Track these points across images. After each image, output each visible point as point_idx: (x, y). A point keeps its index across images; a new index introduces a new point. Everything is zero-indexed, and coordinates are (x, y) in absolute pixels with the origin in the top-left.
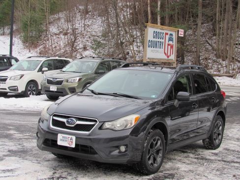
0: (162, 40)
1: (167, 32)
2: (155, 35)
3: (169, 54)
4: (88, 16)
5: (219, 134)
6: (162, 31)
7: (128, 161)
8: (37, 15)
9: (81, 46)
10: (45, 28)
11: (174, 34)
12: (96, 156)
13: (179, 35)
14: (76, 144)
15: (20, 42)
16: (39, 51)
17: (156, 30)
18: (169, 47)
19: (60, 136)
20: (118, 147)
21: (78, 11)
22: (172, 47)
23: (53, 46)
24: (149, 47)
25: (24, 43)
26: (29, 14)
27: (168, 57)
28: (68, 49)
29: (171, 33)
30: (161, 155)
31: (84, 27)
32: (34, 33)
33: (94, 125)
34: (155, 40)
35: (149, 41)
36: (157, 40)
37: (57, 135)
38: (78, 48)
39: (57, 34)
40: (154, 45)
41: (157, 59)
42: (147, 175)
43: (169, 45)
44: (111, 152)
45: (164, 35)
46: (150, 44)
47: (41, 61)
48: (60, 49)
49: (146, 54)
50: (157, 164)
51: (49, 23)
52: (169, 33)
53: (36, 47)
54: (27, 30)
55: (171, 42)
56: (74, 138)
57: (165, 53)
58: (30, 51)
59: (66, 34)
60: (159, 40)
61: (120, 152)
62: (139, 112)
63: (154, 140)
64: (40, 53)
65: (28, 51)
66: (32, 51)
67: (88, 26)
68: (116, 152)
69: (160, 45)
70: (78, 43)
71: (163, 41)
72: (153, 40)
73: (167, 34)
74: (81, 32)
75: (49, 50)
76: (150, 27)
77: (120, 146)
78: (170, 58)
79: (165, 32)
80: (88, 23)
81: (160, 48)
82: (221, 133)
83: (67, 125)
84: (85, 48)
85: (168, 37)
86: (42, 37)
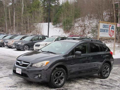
0: (107, 29)
1: (110, 25)
2: (104, 26)
3: (112, 35)
4: (91, 19)
5: (107, 72)
6: (108, 25)
7: (42, 81)
8: (69, 19)
9: (87, 32)
10: (73, 24)
11: (114, 26)
12: (28, 78)
13: (117, 26)
14: (22, 73)
15: (63, 30)
16: (69, 34)
17: (104, 24)
18: (112, 32)
19: (17, 69)
20: (38, 75)
21: (87, 17)
22: (113, 32)
23: (76, 32)
24: (101, 32)
25: (64, 30)
26: (66, 19)
27: (111, 36)
28: (82, 33)
29: (113, 25)
30: (63, 80)
31: (89, 23)
32: (68, 26)
33: (28, 65)
34: (104, 28)
35: (101, 29)
36: (105, 29)
37: (16, 68)
38: (86, 33)
39: (78, 27)
40: (103, 31)
41: (105, 37)
42: (55, 88)
43: (111, 31)
44: (35, 77)
45: (109, 26)
46: (101, 30)
47: (56, 38)
48: (78, 33)
49: (99, 35)
50: (61, 83)
51: (75, 22)
52: (112, 25)
53: (69, 32)
54: (65, 25)
55: (112, 30)
56: (21, 70)
57: (109, 35)
58: (66, 34)
59: (81, 27)
60: (106, 29)
61: (38, 77)
62: (50, 60)
63: (59, 73)
64: (70, 35)
65: (65, 34)
66: (67, 34)
67: (91, 23)
68: (36, 77)
69: (107, 31)
70: (86, 31)
71: (109, 29)
72: (103, 28)
73: (110, 26)
74: (88, 26)
75: (74, 33)
76: (101, 23)
77: (39, 74)
78: (112, 37)
79: (109, 25)
80: (91, 22)
81: (107, 32)
82: (109, 71)
83: (20, 64)
84: (89, 33)
85: (111, 27)
86: (72, 28)
